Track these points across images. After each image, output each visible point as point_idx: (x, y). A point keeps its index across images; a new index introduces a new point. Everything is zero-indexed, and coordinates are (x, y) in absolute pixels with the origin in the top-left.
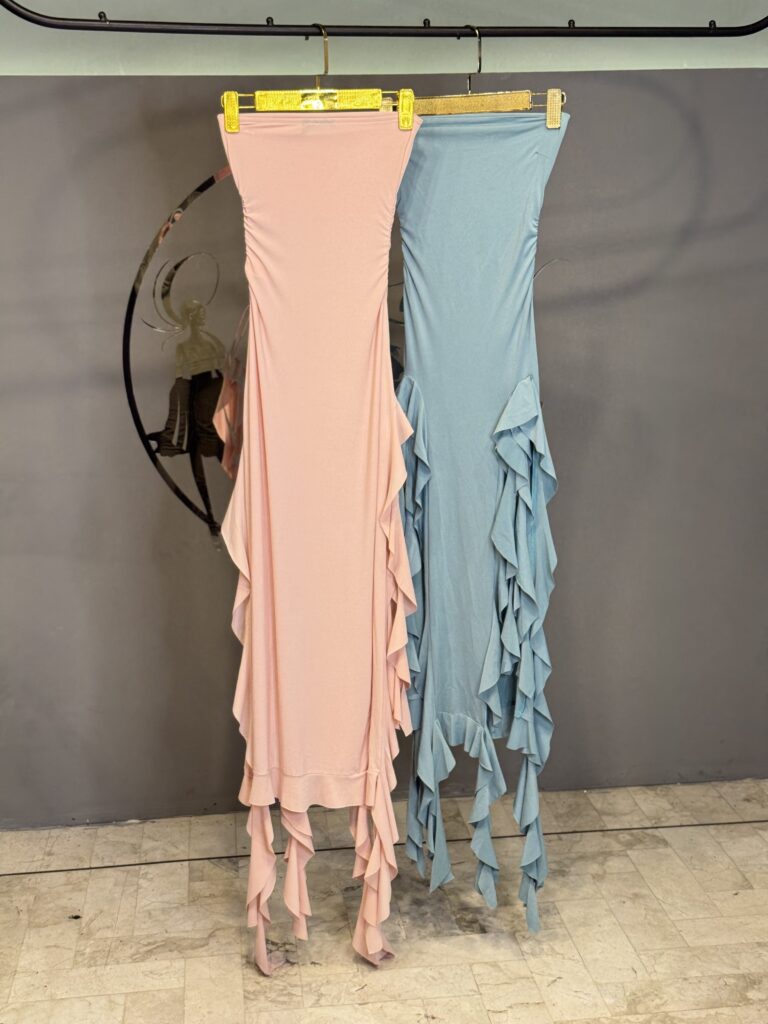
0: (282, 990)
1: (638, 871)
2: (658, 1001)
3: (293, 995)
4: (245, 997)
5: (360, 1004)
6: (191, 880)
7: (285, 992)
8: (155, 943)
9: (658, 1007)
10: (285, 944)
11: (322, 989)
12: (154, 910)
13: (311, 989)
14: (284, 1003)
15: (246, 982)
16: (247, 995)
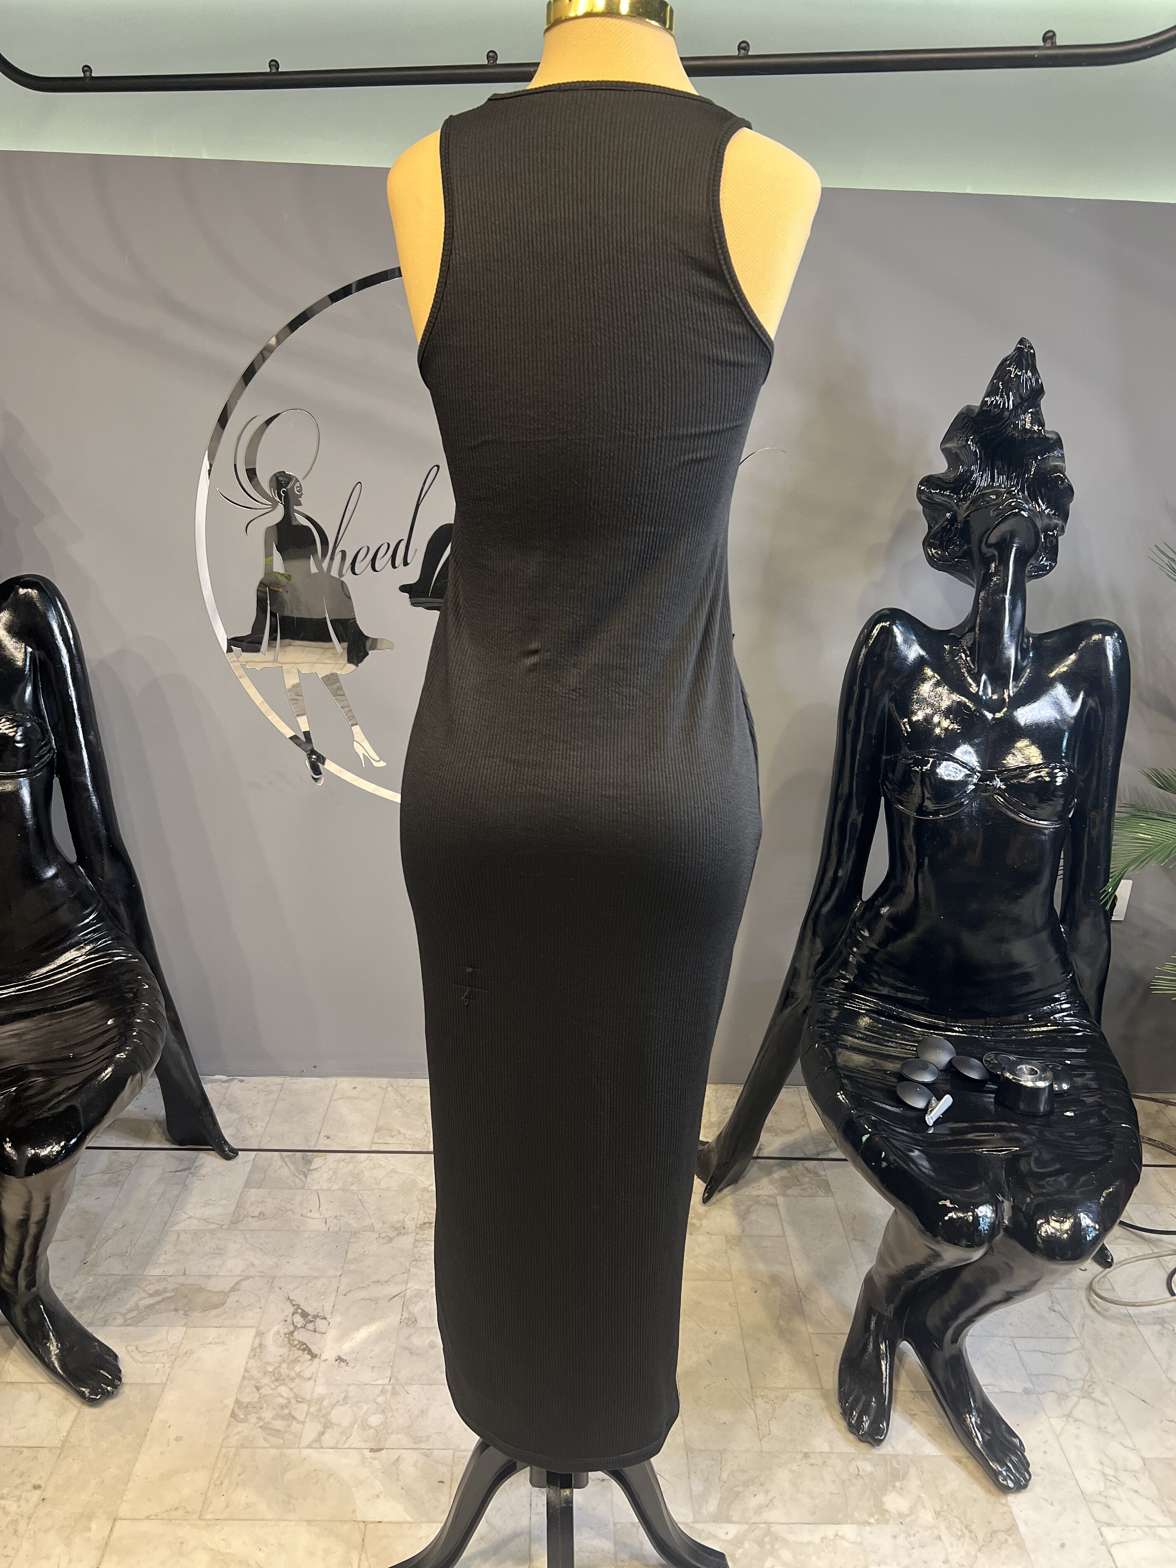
0: (282, 1407)
1: (784, 1236)
2: (761, 1498)
3: (294, 1418)
4: (233, 1415)
5: (372, 1450)
6: (247, 1185)
7: (286, 1411)
8: (165, 1290)
9: (758, 1510)
10: (316, 1317)
11: (334, 1412)
12: (185, 1232)
13: (319, 1410)
14: (277, 1433)
15: (246, 1383)
16: (236, 1410)
